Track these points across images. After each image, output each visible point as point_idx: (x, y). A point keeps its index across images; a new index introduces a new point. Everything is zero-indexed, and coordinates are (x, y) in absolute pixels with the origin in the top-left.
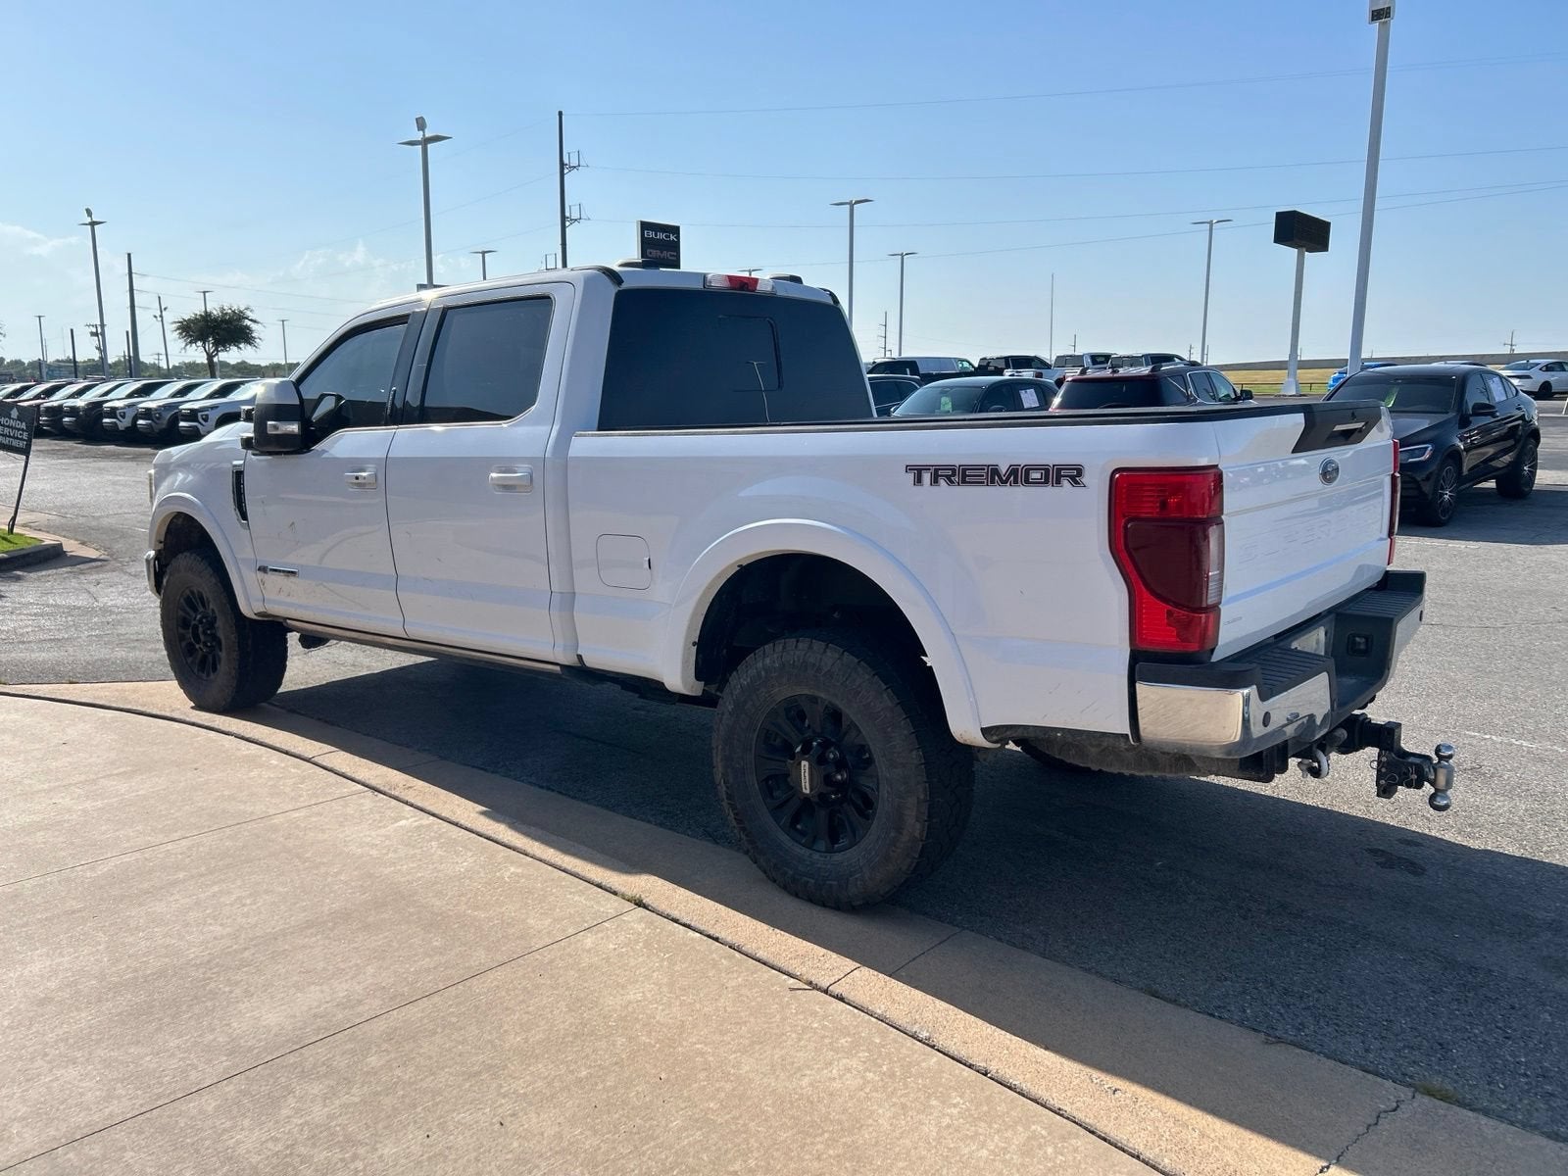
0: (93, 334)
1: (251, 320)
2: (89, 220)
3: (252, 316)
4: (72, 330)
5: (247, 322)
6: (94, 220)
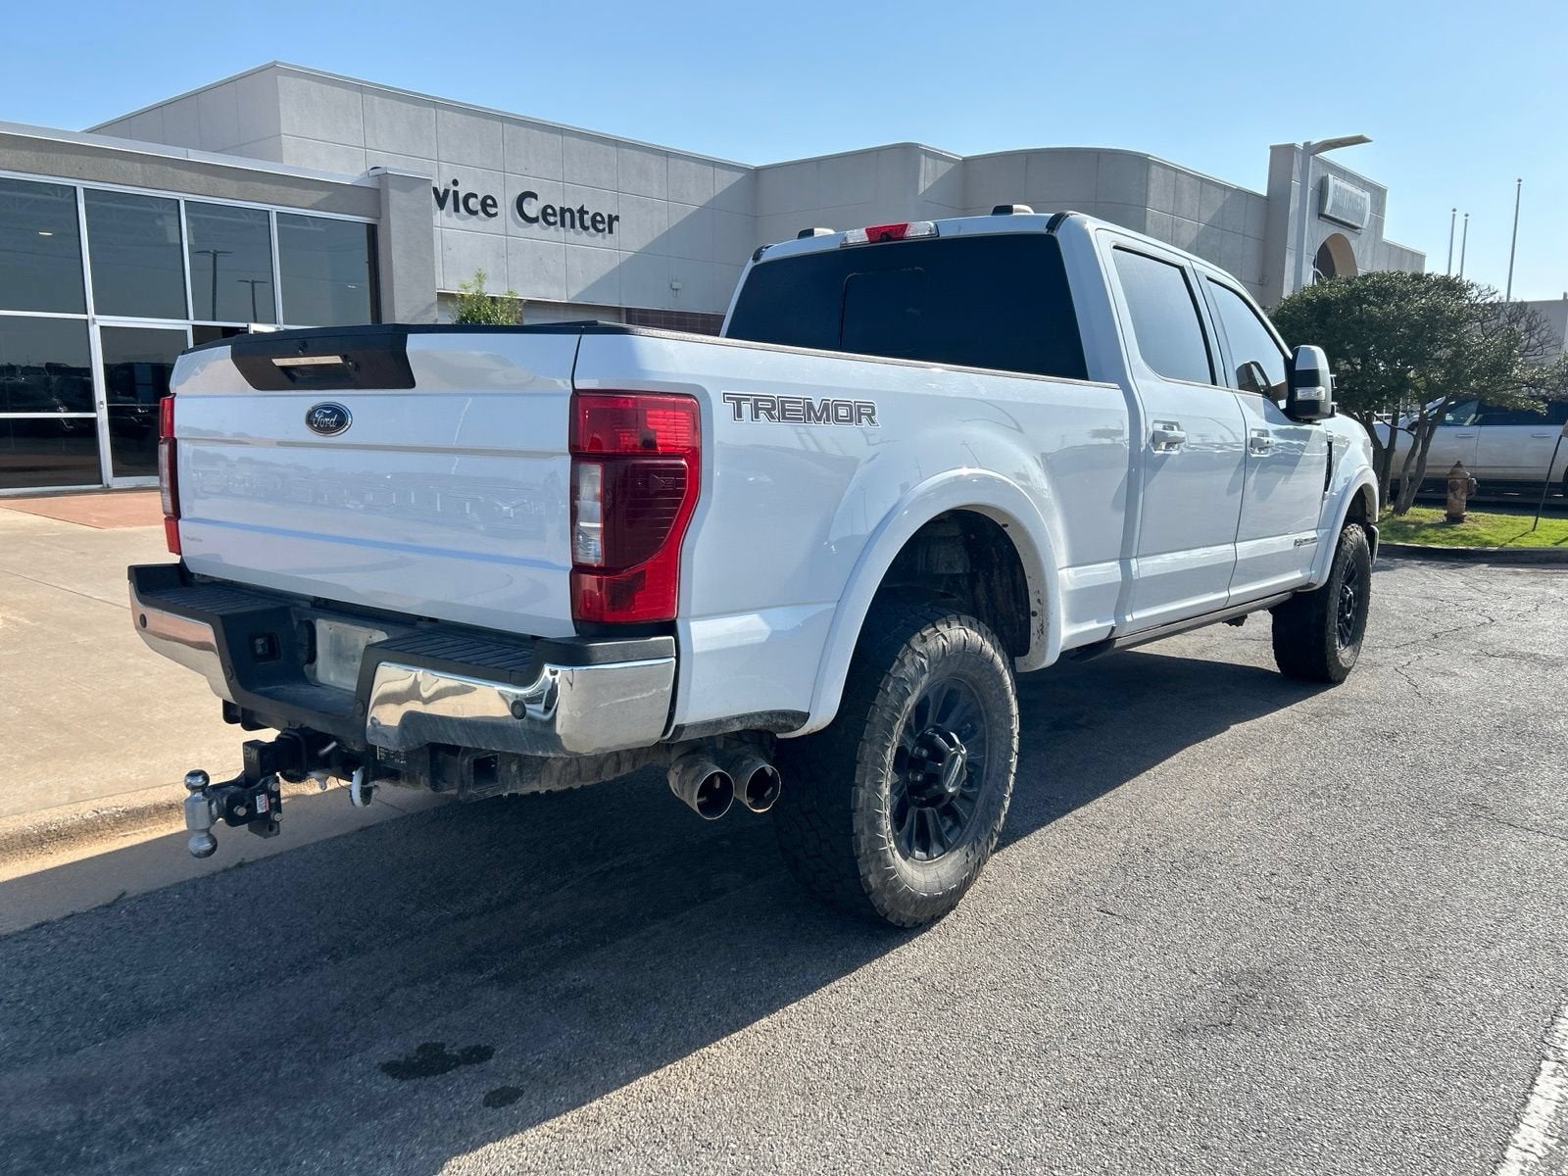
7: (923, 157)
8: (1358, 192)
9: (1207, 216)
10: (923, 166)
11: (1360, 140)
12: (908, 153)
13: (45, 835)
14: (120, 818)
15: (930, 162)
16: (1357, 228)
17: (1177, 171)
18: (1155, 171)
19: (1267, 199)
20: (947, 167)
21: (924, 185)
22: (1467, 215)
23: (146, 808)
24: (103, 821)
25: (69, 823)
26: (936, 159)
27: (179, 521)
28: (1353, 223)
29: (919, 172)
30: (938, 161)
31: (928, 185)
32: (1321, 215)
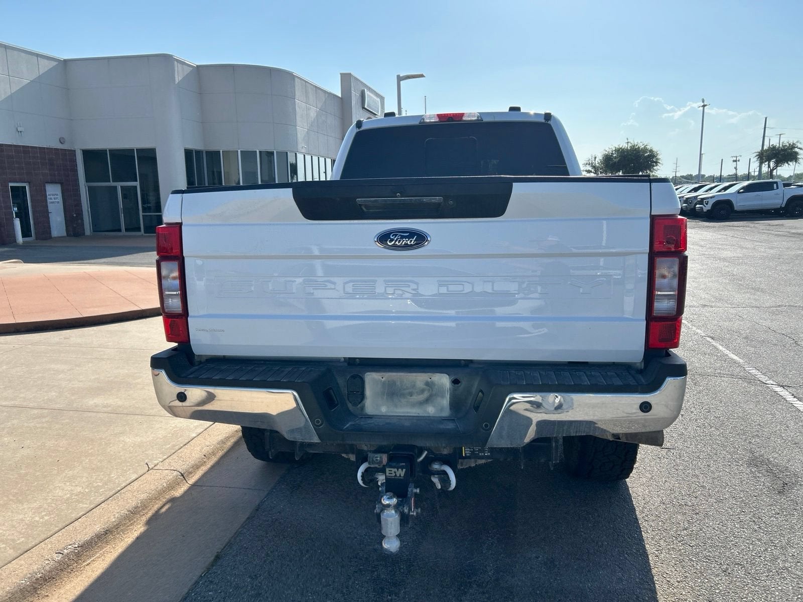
0: (734, 161)
1: (799, 148)
2: (703, 104)
3: (799, 145)
4: (722, 160)
5: (796, 150)
6: (705, 104)
7: (176, 63)
8: (375, 98)
9: (319, 106)
10: (176, 69)
11: (422, 76)
12: (166, 59)
13: (35, 583)
14: (79, 552)
15: (180, 65)
16: (376, 115)
17: (306, 82)
18: (296, 80)
19: (341, 98)
20: (189, 69)
21: (178, 78)
22: (406, 111)
23: (92, 539)
24: (69, 559)
25: (47, 568)
26: (183, 64)
27: (188, 318)
28: (375, 113)
29: (174, 71)
30: (184, 66)
31: (180, 79)
32: (363, 108)
